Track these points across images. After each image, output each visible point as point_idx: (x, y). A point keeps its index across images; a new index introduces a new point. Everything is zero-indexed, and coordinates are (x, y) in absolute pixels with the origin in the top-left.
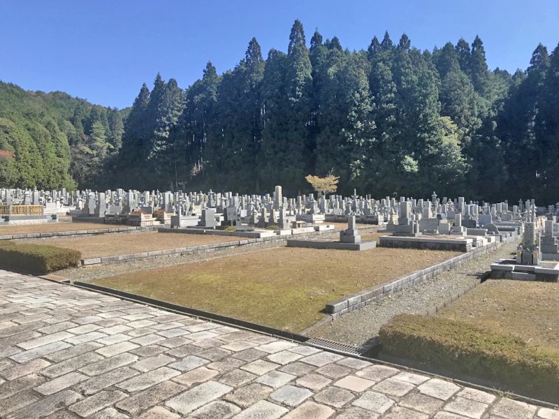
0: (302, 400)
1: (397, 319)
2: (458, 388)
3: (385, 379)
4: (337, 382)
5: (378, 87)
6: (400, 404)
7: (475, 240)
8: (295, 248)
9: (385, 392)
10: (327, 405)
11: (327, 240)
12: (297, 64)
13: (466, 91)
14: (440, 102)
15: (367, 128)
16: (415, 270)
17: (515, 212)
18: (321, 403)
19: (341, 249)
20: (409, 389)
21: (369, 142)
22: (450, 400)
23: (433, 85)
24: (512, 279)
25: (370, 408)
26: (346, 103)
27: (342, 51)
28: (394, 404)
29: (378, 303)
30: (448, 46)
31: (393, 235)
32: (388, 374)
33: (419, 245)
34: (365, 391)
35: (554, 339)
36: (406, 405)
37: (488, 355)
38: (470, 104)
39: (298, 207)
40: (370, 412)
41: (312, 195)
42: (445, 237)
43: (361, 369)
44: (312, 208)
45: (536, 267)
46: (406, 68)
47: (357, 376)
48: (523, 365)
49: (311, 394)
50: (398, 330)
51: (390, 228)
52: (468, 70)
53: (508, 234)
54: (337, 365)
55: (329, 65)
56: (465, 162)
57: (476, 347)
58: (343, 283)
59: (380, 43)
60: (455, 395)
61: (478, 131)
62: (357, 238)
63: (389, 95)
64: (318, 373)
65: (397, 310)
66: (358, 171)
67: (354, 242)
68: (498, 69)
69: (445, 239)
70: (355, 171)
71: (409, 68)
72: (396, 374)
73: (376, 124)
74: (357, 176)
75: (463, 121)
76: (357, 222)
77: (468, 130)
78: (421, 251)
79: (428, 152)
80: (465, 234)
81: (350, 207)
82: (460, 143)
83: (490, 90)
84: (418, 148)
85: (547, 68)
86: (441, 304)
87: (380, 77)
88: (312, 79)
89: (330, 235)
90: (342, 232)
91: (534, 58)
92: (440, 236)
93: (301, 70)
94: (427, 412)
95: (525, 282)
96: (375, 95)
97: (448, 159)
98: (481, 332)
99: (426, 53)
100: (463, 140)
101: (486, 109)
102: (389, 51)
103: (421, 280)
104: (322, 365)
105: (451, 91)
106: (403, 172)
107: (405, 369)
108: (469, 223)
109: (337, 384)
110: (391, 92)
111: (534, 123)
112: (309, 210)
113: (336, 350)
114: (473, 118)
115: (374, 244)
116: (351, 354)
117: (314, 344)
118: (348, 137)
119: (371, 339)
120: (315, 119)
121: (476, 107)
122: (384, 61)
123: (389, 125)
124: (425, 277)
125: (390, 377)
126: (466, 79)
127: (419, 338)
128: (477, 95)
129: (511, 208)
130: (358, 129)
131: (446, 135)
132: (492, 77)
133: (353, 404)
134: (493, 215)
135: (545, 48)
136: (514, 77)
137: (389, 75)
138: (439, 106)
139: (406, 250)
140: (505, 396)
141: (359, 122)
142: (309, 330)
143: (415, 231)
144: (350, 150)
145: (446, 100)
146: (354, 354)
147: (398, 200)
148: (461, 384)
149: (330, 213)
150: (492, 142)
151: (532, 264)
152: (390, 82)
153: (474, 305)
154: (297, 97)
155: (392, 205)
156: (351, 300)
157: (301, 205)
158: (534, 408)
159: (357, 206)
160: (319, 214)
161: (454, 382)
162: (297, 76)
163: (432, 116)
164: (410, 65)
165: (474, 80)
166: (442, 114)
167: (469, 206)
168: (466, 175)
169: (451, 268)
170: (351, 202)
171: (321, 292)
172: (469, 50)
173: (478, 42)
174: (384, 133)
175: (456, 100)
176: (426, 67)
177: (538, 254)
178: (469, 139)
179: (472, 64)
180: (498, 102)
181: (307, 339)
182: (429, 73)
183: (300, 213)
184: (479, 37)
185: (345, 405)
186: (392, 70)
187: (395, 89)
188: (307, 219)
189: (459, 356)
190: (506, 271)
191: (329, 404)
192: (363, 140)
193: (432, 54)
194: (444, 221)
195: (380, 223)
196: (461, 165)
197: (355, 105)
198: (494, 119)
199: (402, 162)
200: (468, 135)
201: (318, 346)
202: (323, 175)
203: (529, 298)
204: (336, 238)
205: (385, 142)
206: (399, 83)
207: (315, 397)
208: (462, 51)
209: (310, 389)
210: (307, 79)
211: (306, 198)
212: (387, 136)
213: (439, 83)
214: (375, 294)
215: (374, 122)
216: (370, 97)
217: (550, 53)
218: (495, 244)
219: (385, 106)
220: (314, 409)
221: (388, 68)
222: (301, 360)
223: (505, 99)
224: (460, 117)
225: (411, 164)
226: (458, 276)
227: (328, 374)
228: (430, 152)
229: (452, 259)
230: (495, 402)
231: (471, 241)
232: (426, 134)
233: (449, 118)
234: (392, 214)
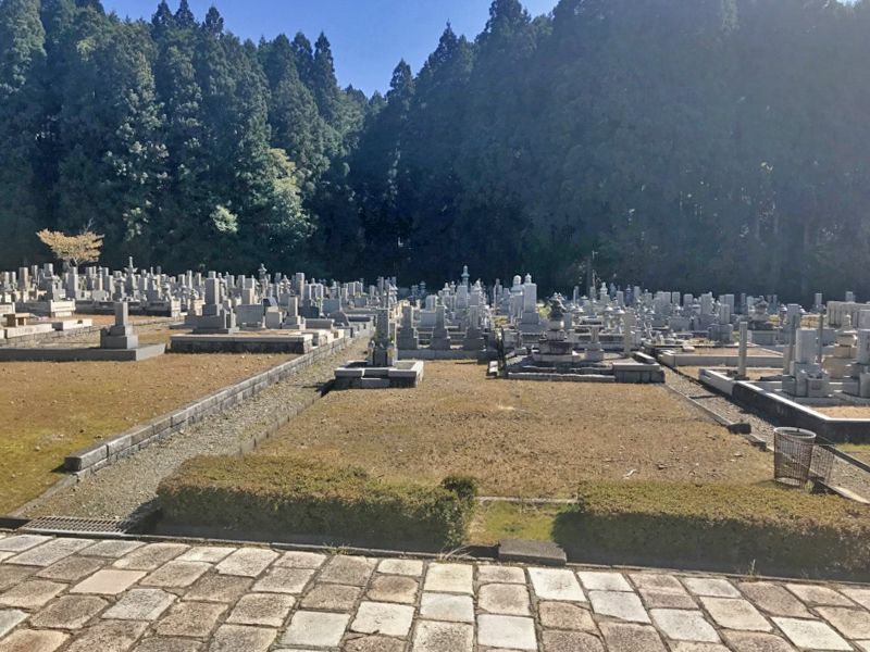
0: (6, 630)
1: (187, 466)
2: (277, 555)
3: (165, 563)
4: (76, 586)
5: (171, 88)
6: (186, 597)
7: (316, 336)
8: (11, 364)
9: (161, 584)
10: (54, 629)
11: (76, 346)
12: (15, 23)
13: (307, 114)
14: (269, 125)
15: (152, 154)
16: (226, 385)
17: (372, 295)
18: (43, 628)
19: (102, 359)
20: (202, 572)
21: (157, 179)
22: (263, 574)
23: (260, 97)
24: (361, 388)
25: (134, 617)
26: (113, 107)
27: (103, 14)
28: (175, 601)
29: (161, 444)
30: (281, 39)
31: (193, 333)
32: (170, 555)
33: (234, 347)
34: (127, 590)
35: (404, 464)
36: (195, 598)
37: (318, 500)
38: (312, 133)
39: (21, 287)
40: (132, 623)
41: (51, 266)
42: (275, 333)
43: (125, 556)
44: (50, 290)
45: (391, 369)
46: (216, 64)
47: (116, 568)
48: (362, 505)
49: (26, 616)
50: (187, 482)
51: (191, 321)
52: (310, 82)
53: (361, 325)
54: (81, 556)
55: (79, 36)
56: (307, 220)
57: (304, 490)
58: (102, 418)
59: (173, 13)
60: (271, 567)
61: (326, 176)
62: (132, 339)
63: (189, 104)
64: (40, 578)
65: (192, 450)
66: (138, 227)
67: (126, 348)
68: (351, 86)
69: (273, 336)
70: (134, 227)
71: (221, 64)
72: (184, 553)
73: (168, 148)
74: (136, 235)
75: (304, 159)
76: (131, 313)
77: (310, 173)
78: (237, 356)
79: (252, 201)
80: (303, 327)
81: (122, 288)
82: (299, 191)
83: (340, 117)
84: (237, 195)
85: (410, 96)
86: (262, 434)
87: (173, 71)
88: (45, 55)
89: (84, 337)
90: (103, 331)
91: (394, 79)
92: (268, 331)
93: (24, 35)
94: (227, 600)
95: (376, 391)
96: (166, 101)
97: (282, 214)
98: (311, 467)
99: (249, 45)
100: (304, 188)
101: (336, 144)
102: (190, 31)
103: (234, 401)
104: (50, 562)
105: (287, 110)
106: (213, 230)
107: (199, 542)
108: (309, 312)
109: (78, 588)
110: (192, 98)
111: (395, 171)
112: (42, 293)
113: (80, 532)
114: (318, 156)
115: (161, 348)
116: (109, 533)
117: (37, 529)
118: (119, 167)
119: (147, 504)
120: (54, 128)
121: (321, 139)
122: (180, 45)
123: (190, 152)
124: (240, 395)
125: (173, 559)
126: (308, 95)
127: (221, 490)
128: (322, 121)
129: (366, 290)
130: (136, 156)
131: (280, 177)
132: (343, 98)
133: (104, 616)
134: (343, 299)
135: (408, 67)
136: (371, 103)
137: (189, 71)
138: (269, 131)
139: (213, 355)
140: (338, 552)
141: (138, 143)
142: (30, 505)
143: (229, 326)
144: (123, 190)
145: (279, 123)
146: (114, 533)
147: (205, 275)
148: (282, 548)
149: (85, 299)
150: (343, 193)
151: (386, 365)
152: (190, 83)
153: (308, 430)
154: (17, 84)
155: (196, 284)
156: (113, 444)
157: (27, 284)
158: (374, 561)
159: (134, 285)
160: (64, 299)
161: (272, 547)
162: (15, 45)
163: (257, 146)
164: (223, 60)
165: (319, 99)
166: (274, 145)
167: (310, 286)
168: (309, 240)
169: (280, 378)
170: (124, 279)
171: (57, 437)
172: (311, 51)
173: (323, 42)
174: (182, 166)
175: (293, 124)
176: (249, 67)
177: (394, 351)
178: (312, 186)
179: (315, 74)
180: (350, 135)
181: (24, 522)
182: (252, 77)
183: (26, 298)
184: (325, 35)
185: (89, 621)
186: (194, 62)
187: (198, 95)
188: (41, 309)
189: (279, 508)
190: (354, 378)
191: (59, 626)
192: (145, 175)
193: (257, 46)
194: (273, 309)
195: (175, 315)
196: (301, 224)
197: (130, 113)
198: (346, 159)
199: (212, 215)
200: (310, 179)
201: (46, 530)
202: (73, 231)
203: (380, 412)
204: (95, 341)
205: (184, 180)
206: (205, 87)
207: (31, 620)
208: (301, 51)
209: (22, 609)
210: (34, 53)
211: (39, 272)
212: (187, 172)
213: (269, 95)
214: (157, 429)
215: (164, 146)
216: (157, 102)
217: (414, 75)
218: (344, 341)
219: (181, 120)
220: (28, 640)
221: (187, 59)
222: (10, 561)
223: (361, 132)
224: (299, 152)
225: (226, 219)
226: (291, 389)
227: (61, 576)
228: (256, 202)
229: (282, 366)
230: (323, 565)
231: (311, 337)
232: (249, 174)
233: (283, 151)
234: (193, 299)
